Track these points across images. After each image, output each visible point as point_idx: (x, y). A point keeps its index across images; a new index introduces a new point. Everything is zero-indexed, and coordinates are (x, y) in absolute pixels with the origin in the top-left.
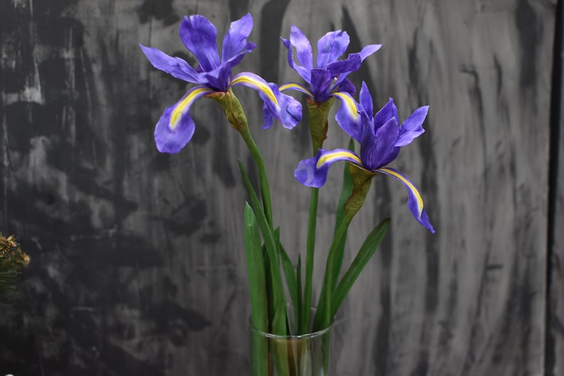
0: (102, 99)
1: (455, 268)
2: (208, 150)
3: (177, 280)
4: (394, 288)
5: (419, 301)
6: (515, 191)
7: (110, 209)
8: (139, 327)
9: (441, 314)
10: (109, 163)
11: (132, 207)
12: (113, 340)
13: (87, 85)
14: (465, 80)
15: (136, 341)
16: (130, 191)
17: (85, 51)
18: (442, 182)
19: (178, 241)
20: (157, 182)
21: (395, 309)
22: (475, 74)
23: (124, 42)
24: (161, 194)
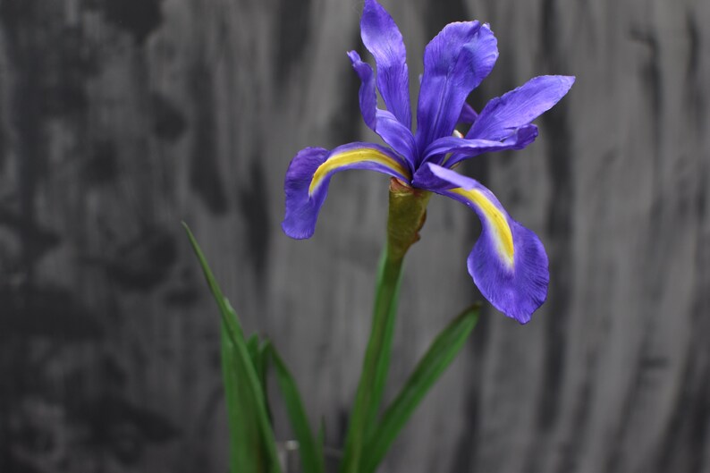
1: (592, 360)
2: (182, 151)
3: (125, 363)
4: (488, 389)
6: (701, 243)
7: (13, 243)
8: (63, 435)
9: (562, 432)
10: (12, 165)
11: (50, 240)
12: (20, 453)
14: (635, 52)
15: (58, 454)
16: (47, 214)
18: (581, 220)
19: (129, 301)
21: (489, 422)
22: (652, 41)
24: (101, 221)
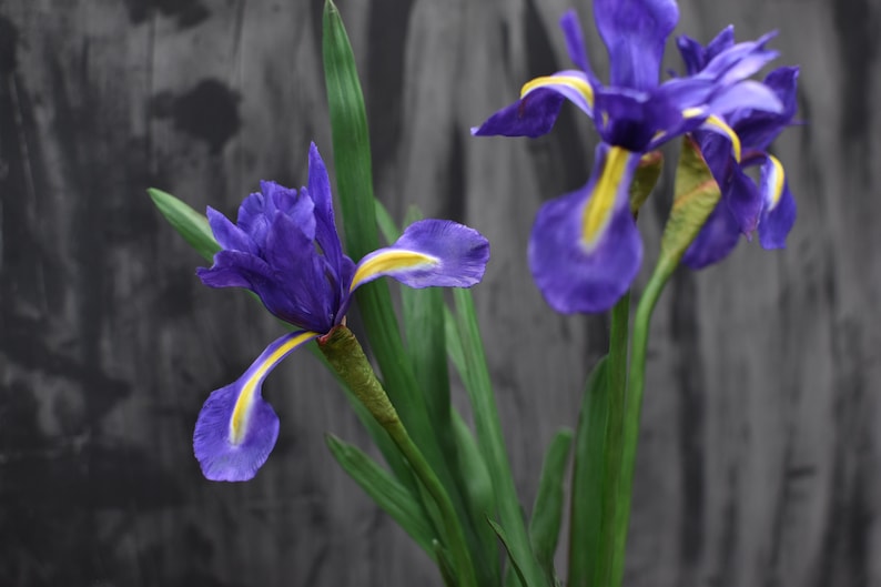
0: (56, 176)
1: (733, 477)
3: (211, 531)
5: (670, 543)
6: (834, 331)
7: (75, 397)
9: (709, 564)
10: (71, 304)
11: (120, 390)
13: (25, 149)
16: (114, 359)
17: (19, 81)
20: (168, 339)
23: (99, 61)
24: (176, 362)
